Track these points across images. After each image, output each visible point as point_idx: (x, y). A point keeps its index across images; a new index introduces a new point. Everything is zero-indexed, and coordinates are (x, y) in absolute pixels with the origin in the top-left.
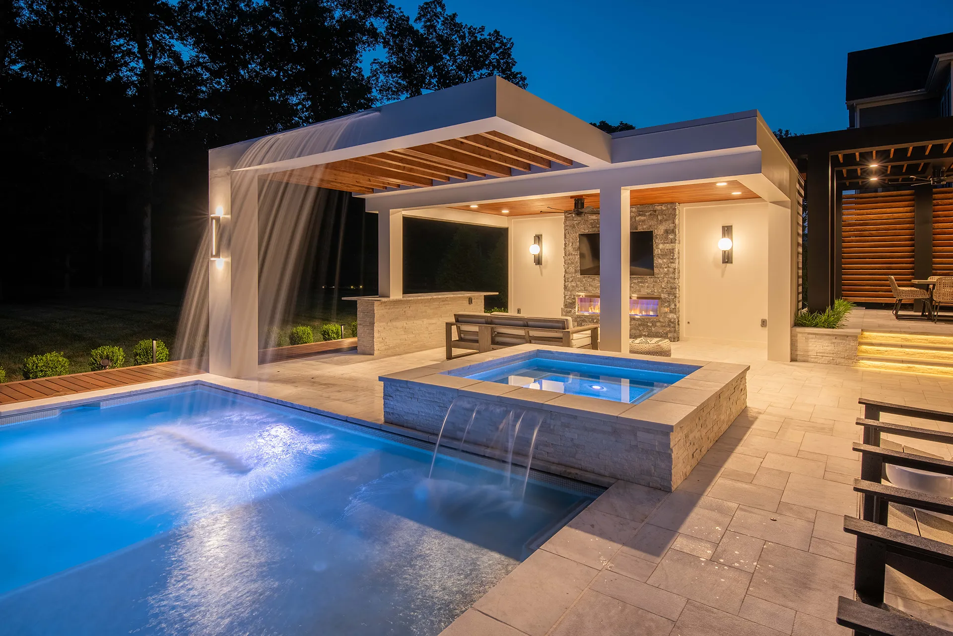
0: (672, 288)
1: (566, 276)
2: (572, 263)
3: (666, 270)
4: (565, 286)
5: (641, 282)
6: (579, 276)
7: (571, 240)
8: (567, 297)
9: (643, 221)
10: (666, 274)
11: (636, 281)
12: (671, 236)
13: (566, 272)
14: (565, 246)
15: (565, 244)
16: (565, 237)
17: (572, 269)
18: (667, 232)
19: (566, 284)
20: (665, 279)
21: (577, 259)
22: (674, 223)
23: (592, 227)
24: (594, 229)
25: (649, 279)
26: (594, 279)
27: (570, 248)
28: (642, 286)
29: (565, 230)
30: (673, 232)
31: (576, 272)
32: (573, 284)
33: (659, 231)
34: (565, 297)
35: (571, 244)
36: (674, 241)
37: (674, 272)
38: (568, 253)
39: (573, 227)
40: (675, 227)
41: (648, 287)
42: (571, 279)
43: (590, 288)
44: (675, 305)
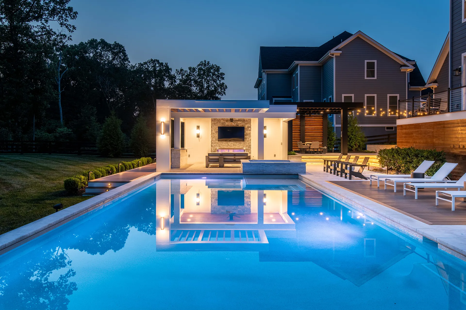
0: (250, 145)
1: (212, 142)
2: (215, 137)
3: (248, 139)
4: (211, 145)
5: (240, 144)
6: (217, 142)
7: (214, 129)
8: (212, 149)
9: (241, 123)
10: (248, 141)
11: (238, 143)
12: (249, 129)
13: (212, 140)
14: (212, 131)
15: (212, 130)
16: (212, 128)
17: (214, 139)
18: (248, 127)
19: (212, 144)
20: (248, 143)
21: (216, 136)
22: (250, 124)
23: (222, 124)
24: (223, 125)
25: (242, 143)
26: (223, 143)
27: (214, 132)
28: (240, 145)
29: (211, 125)
30: (250, 127)
31: (216, 140)
32: (215, 144)
33: (246, 126)
34: (211, 149)
35: (214, 130)
36: (250, 130)
37: (250, 140)
38: (213, 133)
39: (215, 124)
40: (251, 126)
41: (242, 145)
42: (214, 143)
43: (221, 146)
44: (251, 151)
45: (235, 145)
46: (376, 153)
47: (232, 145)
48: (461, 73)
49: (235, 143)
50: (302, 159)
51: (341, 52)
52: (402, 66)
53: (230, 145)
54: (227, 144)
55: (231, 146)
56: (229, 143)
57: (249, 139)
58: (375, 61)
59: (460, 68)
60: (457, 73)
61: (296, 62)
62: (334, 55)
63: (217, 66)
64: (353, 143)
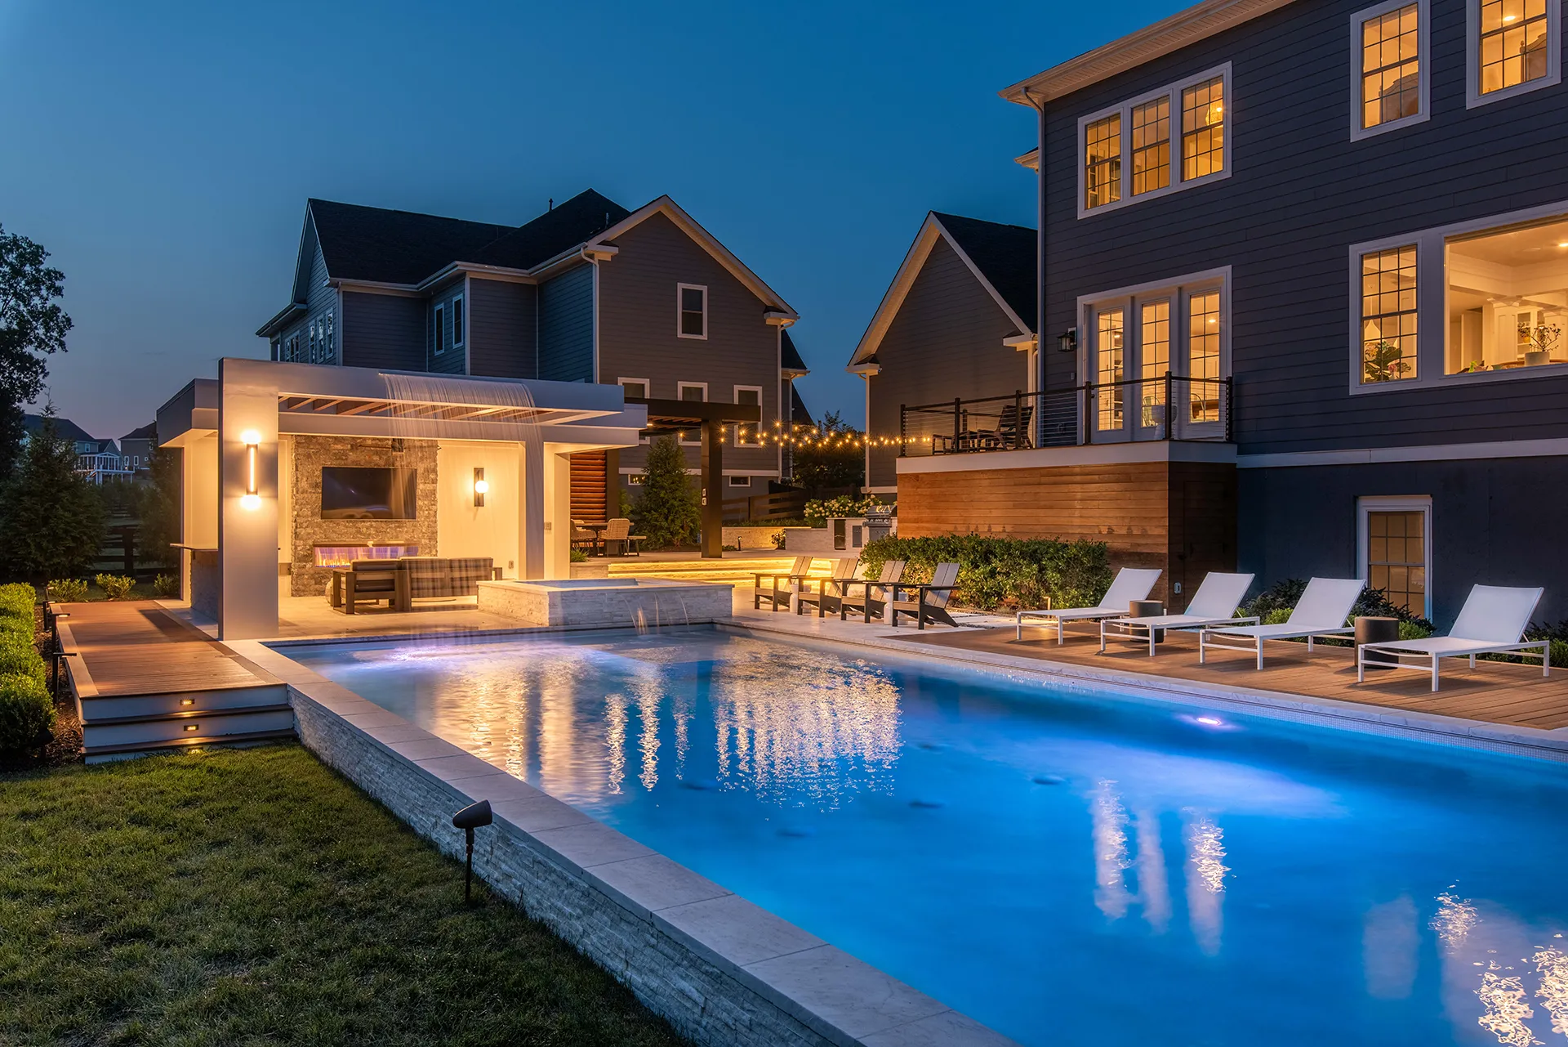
0: (433, 533)
1: (299, 520)
2: (308, 504)
3: (427, 512)
4: (296, 533)
5: (399, 527)
6: (318, 520)
7: (306, 474)
8: (299, 548)
10: (427, 517)
11: (393, 525)
12: (432, 476)
13: (297, 515)
14: (297, 481)
16: (297, 470)
17: (306, 511)
18: (427, 471)
19: (298, 530)
20: (426, 523)
21: (314, 499)
22: (435, 461)
23: (336, 459)
24: (340, 462)
25: (408, 524)
26: (338, 524)
27: (304, 484)
28: (400, 532)
29: (296, 460)
30: (435, 471)
31: (313, 514)
32: (309, 530)
33: (421, 470)
34: (295, 548)
35: (305, 479)
36: (434, 481)
37: (435, 516)
38: (300, 490)
39: (309, 456)
40: (436, 466)
41: (407, 532)
42: (305, 525)
43: (334, 536)
44: (437, 551)
45: (381, 532)
46: (740, 550)
47: (372, 531)
48: (1076, 345)
49: (383, 525)
50: (609, 575)
51: (615, 250)
52: (768, 309)
53: (364, 530)
54: (354, 530)
55: (370, 534)
56: (360, 525)
57: (431, 512)
58: (704, 289)
59: (1073, 333)
60: (1066, 344)
61: (461, 266)
62: (596, 259)
63: (31, 245)
64: (676, 522)
